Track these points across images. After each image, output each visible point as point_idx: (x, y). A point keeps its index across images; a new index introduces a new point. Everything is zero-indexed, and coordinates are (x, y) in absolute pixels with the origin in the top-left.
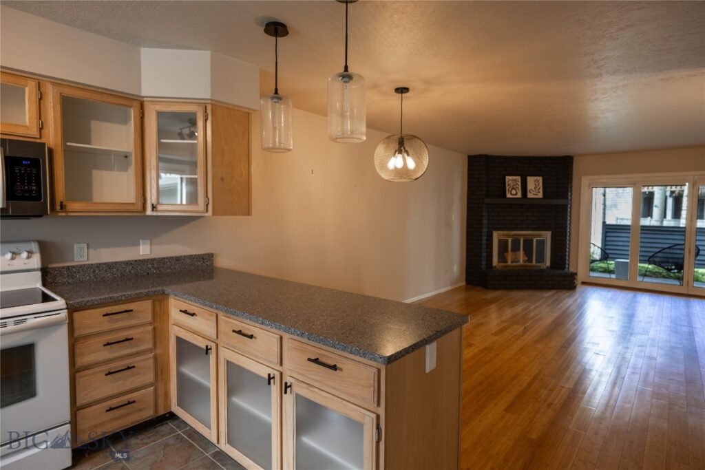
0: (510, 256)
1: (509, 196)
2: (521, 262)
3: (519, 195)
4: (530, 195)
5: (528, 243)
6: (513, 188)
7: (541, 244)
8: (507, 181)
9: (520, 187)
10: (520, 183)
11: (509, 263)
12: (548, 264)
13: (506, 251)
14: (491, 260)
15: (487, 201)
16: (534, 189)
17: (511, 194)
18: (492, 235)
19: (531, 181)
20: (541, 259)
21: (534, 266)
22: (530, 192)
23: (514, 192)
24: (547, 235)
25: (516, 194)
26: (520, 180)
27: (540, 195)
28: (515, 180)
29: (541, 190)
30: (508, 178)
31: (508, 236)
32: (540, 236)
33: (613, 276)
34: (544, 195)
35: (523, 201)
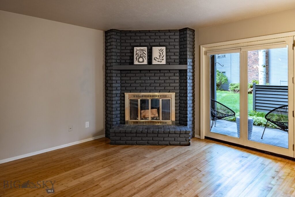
0: (140, 114)
1: (136, 63)
2: (150, 119)
3: (146, 62)
4: (154, 62)
5: (155, 103)
6: (141, 57)
7: (166, 104)
8: (135, 50)
9: (146, 56)
10: (146, 53)
11: (139, 120)
12: (173, 120)
14: (124, 117)
16: (158, 57)
17: (139, 62)
18: (124, 97)
19: (156, 51)
20: (167, 116)
21: (161, 123)
22: (155, 59)
23: (141, 60)
24: (172, 96)
25: (143, 61)
26: (146, 50)
27: (164, 62)
28: (142, 50)
29: (165, 58)
30: (135, 49)
31: (138, 96)
32: (166, 96)
34: (167, 62)
35: (150, 67)
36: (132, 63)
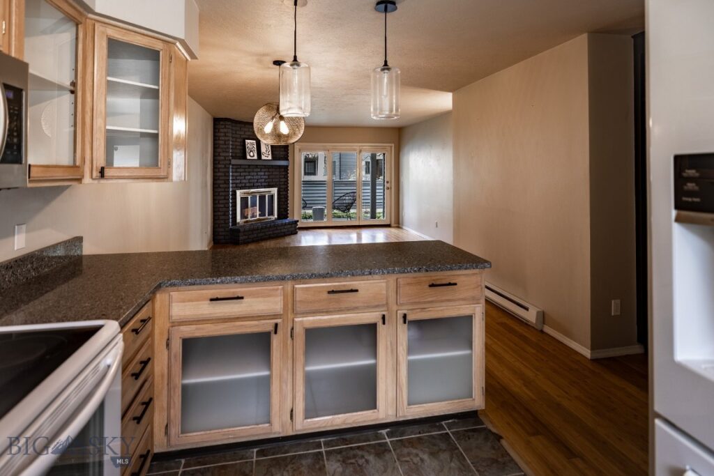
0: (249, 212)
1: (248, 157)
2: (258, 217)
3: (256, 157)
4: (263, 157)
5: (262, 198)
6: (251, 151)
7: (272, 197)
8: (246, 144)
9: (256, 150)
10: (255, 146)
11: (249, 219)
12: (276, 216)
13: (247, 207)
14: (236, 217)
15: (234, 162)
16: (265, 152)
17: (250, 156)
18: (236, 194)
19: (263, 145)
20: (271, 213)
21: (267, 219)
22: (263, 154)
23: (252, 154)
24: (274, 191)
25: (254, 156)
26: (255, 144)
27: (270, 157)
28: (252, 144)
29: (270, 152)
30: (247, 142)
31: (248, 193)
32: (270, 192)
33: (311, 220)
34: (272, 157)
35: (259, 163)
36: (244, 157)
